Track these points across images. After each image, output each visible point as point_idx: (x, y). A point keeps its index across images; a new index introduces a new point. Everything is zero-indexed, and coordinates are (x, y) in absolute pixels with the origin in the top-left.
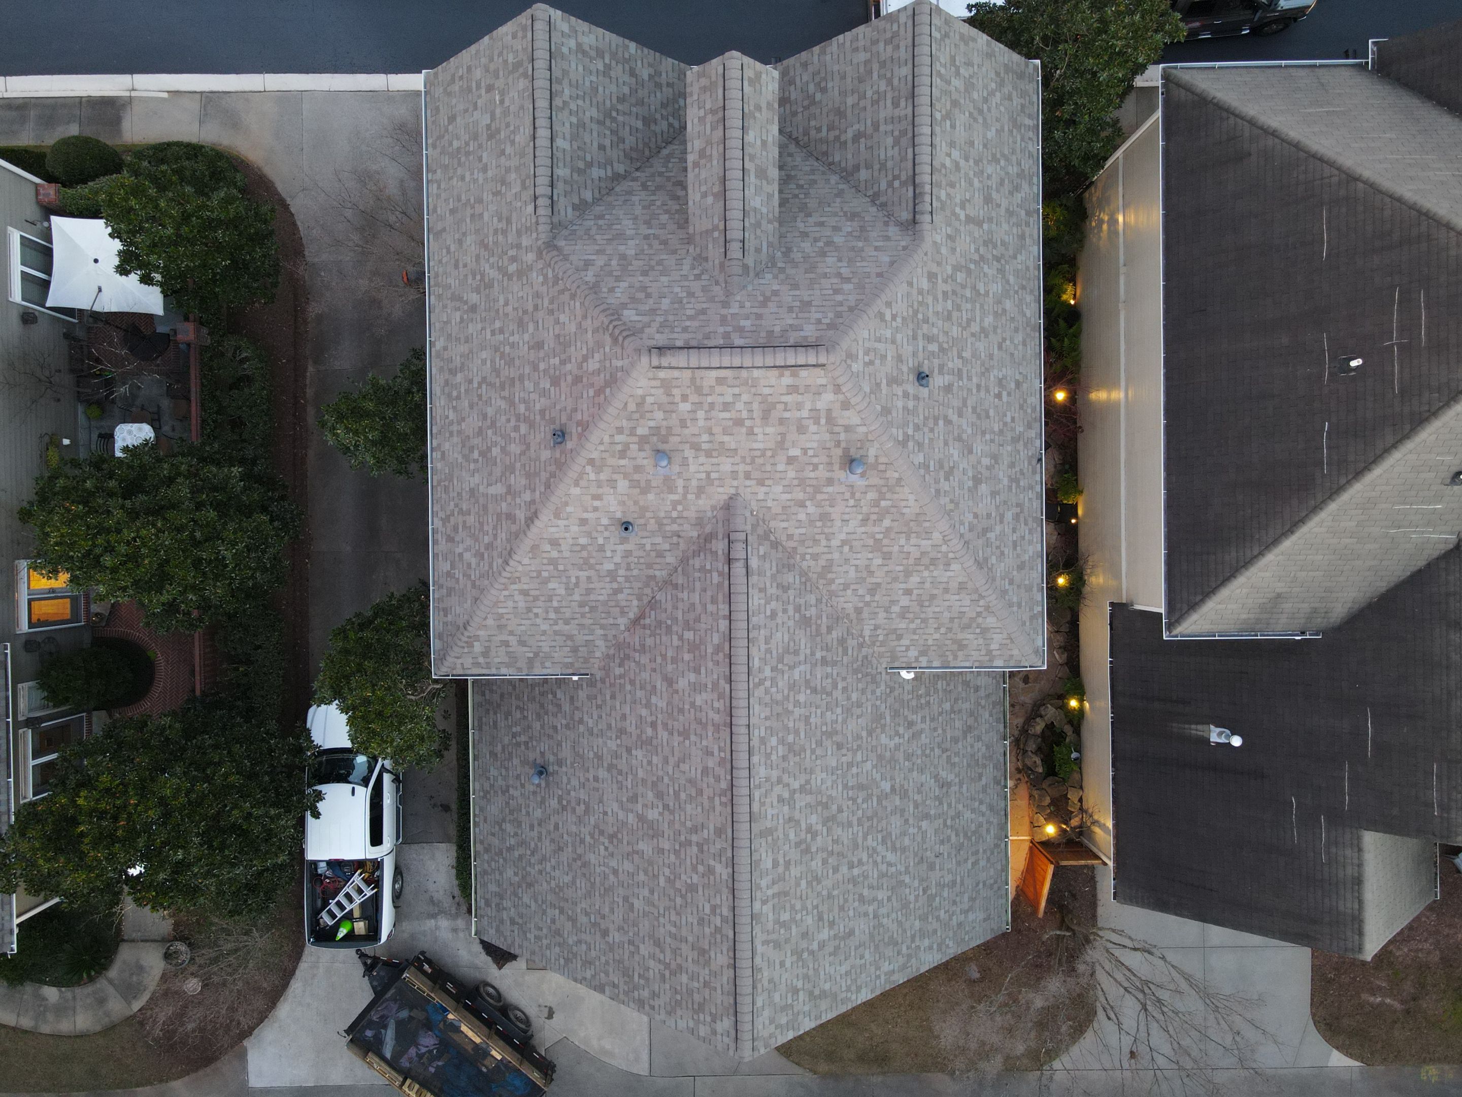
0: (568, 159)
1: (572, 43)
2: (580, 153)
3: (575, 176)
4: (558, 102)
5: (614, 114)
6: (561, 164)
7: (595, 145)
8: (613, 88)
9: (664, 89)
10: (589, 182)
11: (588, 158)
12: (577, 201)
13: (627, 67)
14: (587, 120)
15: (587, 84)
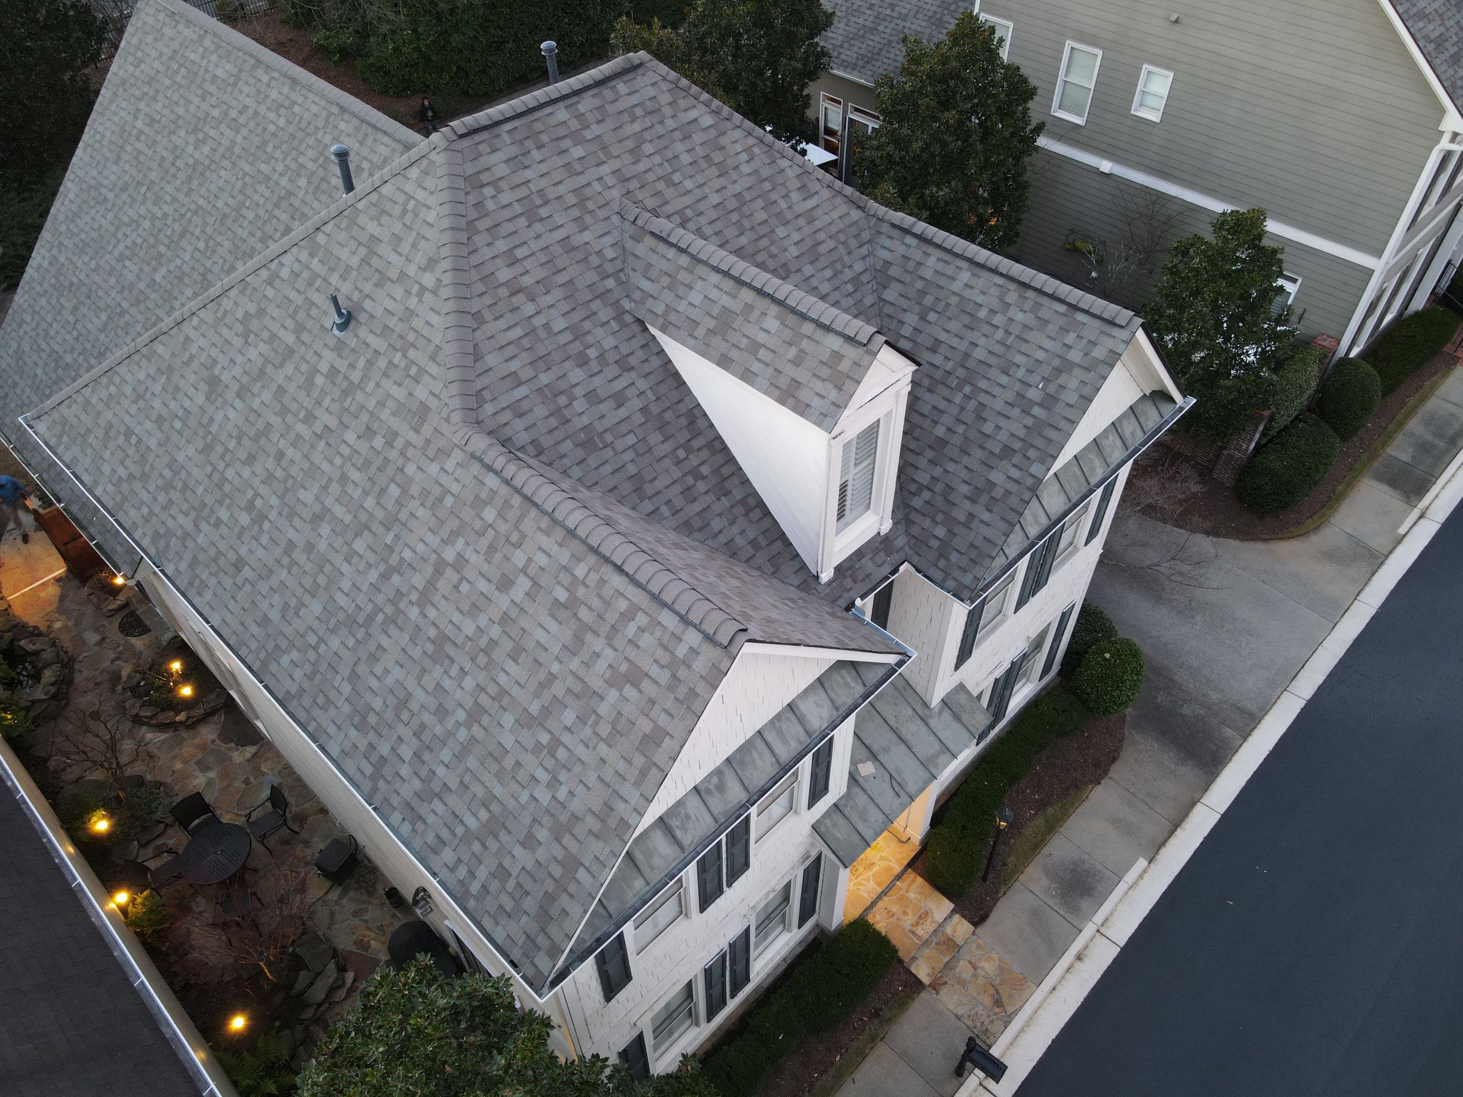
0: (942, 282)
1: (1075, 356)
2: (940, 307)
3: (920, 285)
4: (1012, 297)
5: (967, 389)
6: (940, 266)
7: (943, 336)
8: (998, 405)
9: (967, 505)
10: (904, 303)
11: (932, 317)
12: (894, 271)
13: (1017, 445)
14: (976, 337)
15: (1019, 359)
